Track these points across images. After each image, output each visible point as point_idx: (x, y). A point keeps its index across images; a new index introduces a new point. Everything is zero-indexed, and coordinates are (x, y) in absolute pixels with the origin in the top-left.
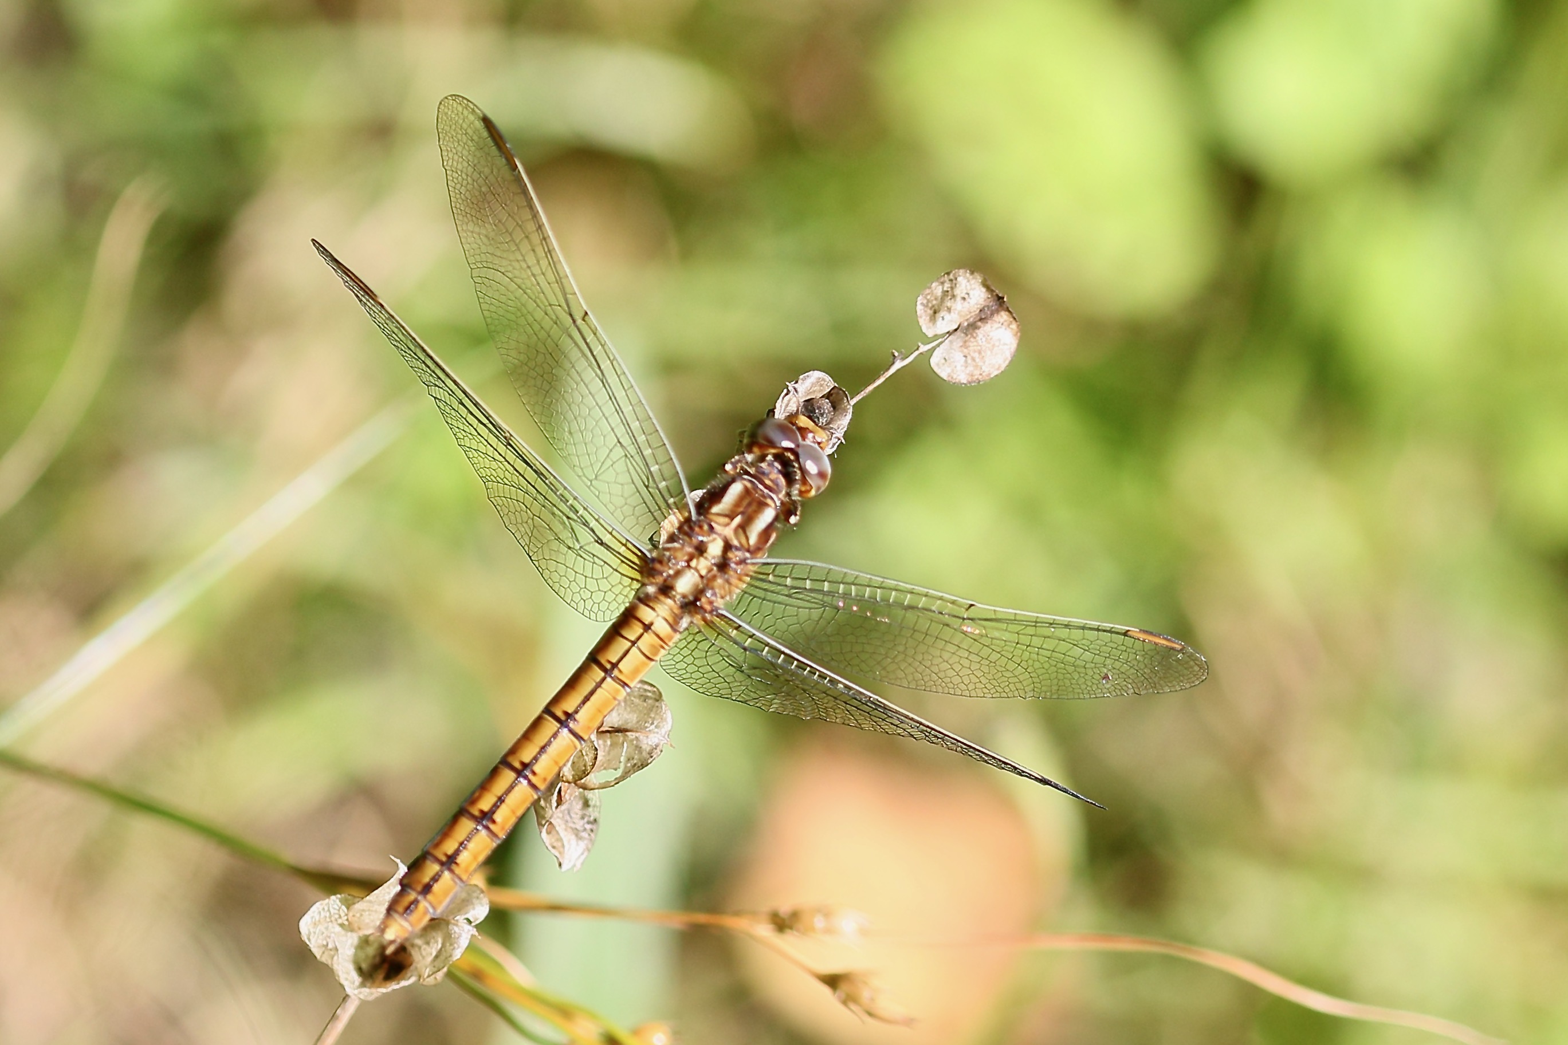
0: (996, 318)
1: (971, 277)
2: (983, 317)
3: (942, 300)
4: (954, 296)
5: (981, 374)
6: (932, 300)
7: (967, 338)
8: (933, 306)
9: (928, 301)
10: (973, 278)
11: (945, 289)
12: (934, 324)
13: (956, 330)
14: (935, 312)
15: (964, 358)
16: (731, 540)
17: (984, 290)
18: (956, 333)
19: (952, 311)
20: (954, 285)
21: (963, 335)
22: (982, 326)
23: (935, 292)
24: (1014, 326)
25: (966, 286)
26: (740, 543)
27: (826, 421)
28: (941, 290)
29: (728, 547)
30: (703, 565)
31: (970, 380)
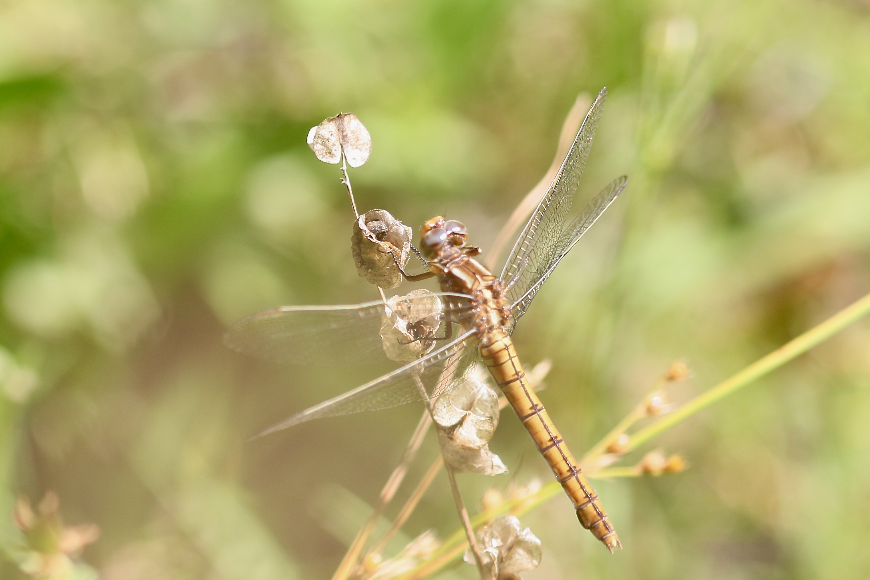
0: (345, 123)
1: (323, 126)
2: (341, 130)
3: (327, 147)
4: (328, 140)
5: (367, 144)
6: (323, 152)
7: (350, 143)
8: (326, 153)
9: (322, 154)
10: (324, 125)
11: (321, 143)
12: (335, 156)
13: (342, 147)
14: (330, 153)
15: (358, 149)
16: (488, 284)
17: (331, 122)
18: (344, 148)
19: (335, 144)
20: (322, 137)
21: (347, 144)
22: (346, 132)
23: (319, 149)
24: (352, 116)
25: (326, 131)
26: (490, 280)
27: (385, 226)
28: (320, 145)
29: (490, 288)
30: (492, 304)
31: (368, 151)
